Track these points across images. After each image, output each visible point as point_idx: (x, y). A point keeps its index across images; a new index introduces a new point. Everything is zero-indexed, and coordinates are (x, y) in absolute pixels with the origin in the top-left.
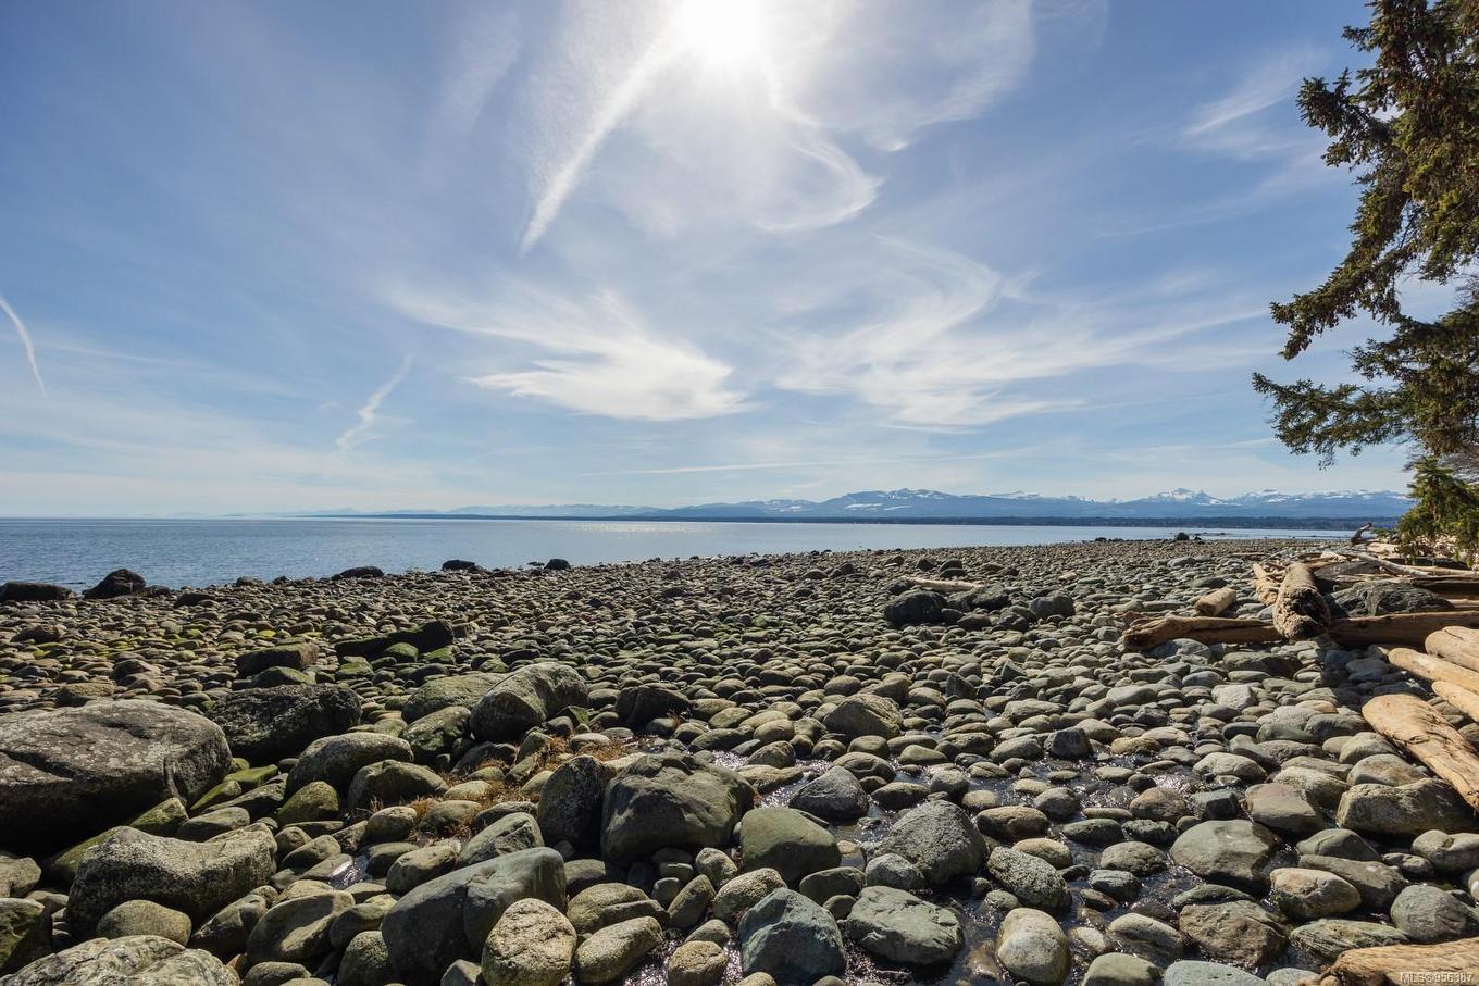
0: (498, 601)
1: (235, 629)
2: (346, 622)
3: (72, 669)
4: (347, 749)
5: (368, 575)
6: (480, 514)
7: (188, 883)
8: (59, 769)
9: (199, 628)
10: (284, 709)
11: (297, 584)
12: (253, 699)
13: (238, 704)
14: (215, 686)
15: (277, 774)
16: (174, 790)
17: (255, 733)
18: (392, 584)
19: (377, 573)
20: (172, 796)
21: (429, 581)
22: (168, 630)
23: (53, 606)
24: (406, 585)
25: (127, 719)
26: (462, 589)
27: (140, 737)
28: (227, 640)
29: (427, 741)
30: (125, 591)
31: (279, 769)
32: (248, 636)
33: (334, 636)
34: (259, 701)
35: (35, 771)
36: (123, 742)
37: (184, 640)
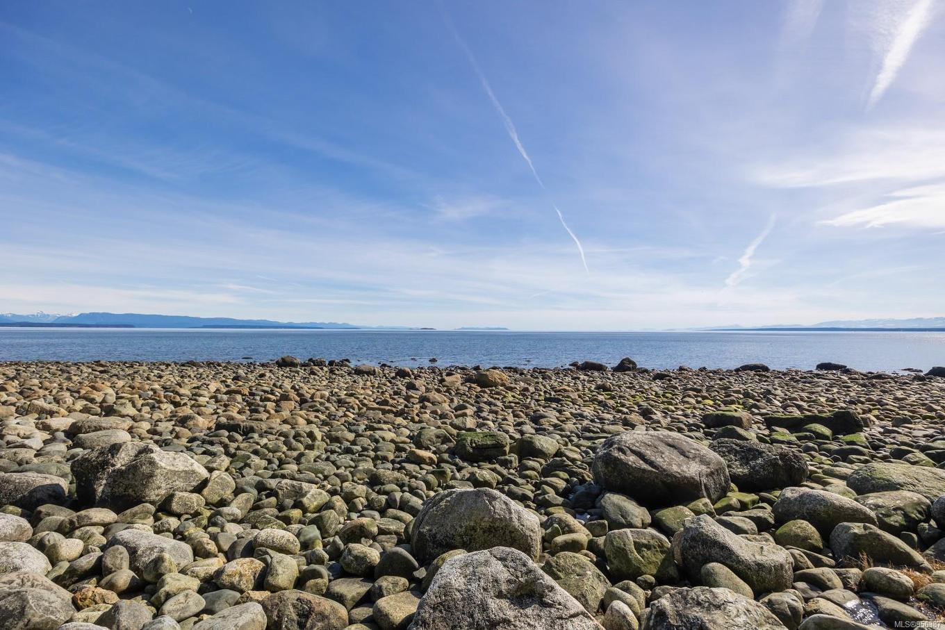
0: (888, 399)
1: (689, 396)
2: (758, 401)
3: (620, 406)
4: (822, 502)
5: (760, 370)
6: (842, 326)
7: (748, 567)
8: (651, 463)
9: (670, 393)
10: (755, 458)
11: (714, 372)
12: (734, 446)
13: (726, 447)
14: (694, 430)
15: (759, 503)
16: (705, 494)
17: (740, 470)
18: (782, 378)
19: (766, 369)
20: (704, 497)
21: (811, 377)
22: (656, 393)
23: (603, 374)
24: (792, 379)
25: (676, 444)
26: (844, 387)
27: (684, 456)
28: (687, 402)
29: (888, 516)
30: (629, 369)
31: (760, 499)
32: (698, 402)
33: (753, 409)
34: (738, 448)
35: (641, 462)
36: (675, 455)
37: (665, 400)
